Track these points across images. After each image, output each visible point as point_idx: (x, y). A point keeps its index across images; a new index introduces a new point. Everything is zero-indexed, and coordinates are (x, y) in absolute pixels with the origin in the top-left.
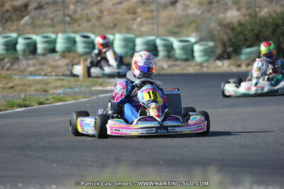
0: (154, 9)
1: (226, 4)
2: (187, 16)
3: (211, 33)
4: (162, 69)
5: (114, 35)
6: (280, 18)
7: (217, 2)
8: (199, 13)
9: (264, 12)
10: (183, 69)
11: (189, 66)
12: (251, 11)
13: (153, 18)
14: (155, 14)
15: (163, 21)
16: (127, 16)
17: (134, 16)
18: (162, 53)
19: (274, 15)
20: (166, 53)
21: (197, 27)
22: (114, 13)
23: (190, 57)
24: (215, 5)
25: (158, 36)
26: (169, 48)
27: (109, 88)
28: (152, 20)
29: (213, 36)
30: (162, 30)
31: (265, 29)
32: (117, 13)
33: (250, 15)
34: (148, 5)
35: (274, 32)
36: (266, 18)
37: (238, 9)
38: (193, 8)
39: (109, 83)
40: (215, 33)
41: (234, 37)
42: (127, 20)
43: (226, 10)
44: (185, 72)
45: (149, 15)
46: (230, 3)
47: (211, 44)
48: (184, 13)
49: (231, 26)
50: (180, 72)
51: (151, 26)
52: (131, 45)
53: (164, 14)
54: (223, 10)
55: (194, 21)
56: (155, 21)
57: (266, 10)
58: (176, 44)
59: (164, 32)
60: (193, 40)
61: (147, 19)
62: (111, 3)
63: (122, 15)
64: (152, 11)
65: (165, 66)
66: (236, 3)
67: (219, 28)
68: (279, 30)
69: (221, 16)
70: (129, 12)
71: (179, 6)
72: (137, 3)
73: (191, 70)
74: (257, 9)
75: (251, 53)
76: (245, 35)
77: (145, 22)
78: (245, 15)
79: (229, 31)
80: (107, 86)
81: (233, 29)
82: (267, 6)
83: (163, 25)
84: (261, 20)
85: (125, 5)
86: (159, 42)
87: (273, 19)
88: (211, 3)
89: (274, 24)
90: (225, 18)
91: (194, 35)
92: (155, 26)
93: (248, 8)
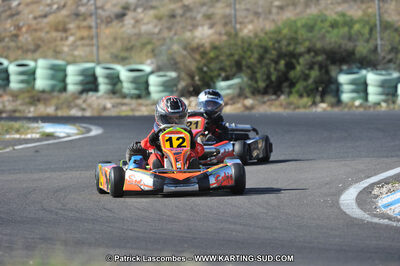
0: (93, 24)
1: (195, 18)
2: (139, 35)
3: (174, 59)
4: (105, 108)
5: (36, 60)
6: (271, 39)
7: (182, 16)
8: (156, 30)
9: (247, 31)
10: (132, 110)
11: (141, 105)
12: (228, 28)
13: (91, 38)
14: (94, 30)
15: (106, 42)
16: (54, 34)
17: (64, 35)
18: (103, 87)
19: (262, 35)
20: (109, 87)
21: (153, 51)
22: (36, 30)
23: (144, 93)
24: (178, 19)
25: (99, 63)
26: (114, 80)
27: (29, 136)
28: (91, 39)
29: (176, 63)
30: (104, 54)
31: (249, 53)
32: (41, 30)
33: (228, 34)
34: (85, 19)
35: (261, 58)
36: (250, 38)
37: (212, 26)
38: (148, 23)
39: (29, 128)
40: (178, 59)
41: (205, 65)
42: (55, 40)
43: (195, 27)
44: (137, 114)
45: (85, 33)
46: (199, 17)
47: (173, 74)
48: (136, 31)
49: (201, 49)
50: (130, 114)
51: (88, 49)
52: (61, 74)
53: (107, 32)
54: (190, 27)
55: (149, 43)
56: (94, 41)
57: (250, 27)
58: (124, 74)
59: (108, 56)
60: (147, 68)
61: (82, 38)
62: (31, 16)
63: (47, 32)
64: (90, 27)
65: (109, 105)
66: (208, 17)
67: (185, 53)
68: (268, 56)
69: (188, 35)
70: (57, 30)
71: (129, 20)
72: (68, 16)
73: (144, 111)
74: (238, 26)
75: (229, 87)
76: (222, 62)
77: (79, 43)
78: (220, 34)
79: (197, 57)
80: (27, 134)
81: (204, 54)
82: (251, 22)
83: (105, 47)
84: (243, 40)
85: (51, 18)
86: (99, 71)
87: (260, 40)
88: (173, 16)
89: (261, 47)
90: (194, 38)
91: (149, 61)
92: (95, 48)
93: (226, 24)
